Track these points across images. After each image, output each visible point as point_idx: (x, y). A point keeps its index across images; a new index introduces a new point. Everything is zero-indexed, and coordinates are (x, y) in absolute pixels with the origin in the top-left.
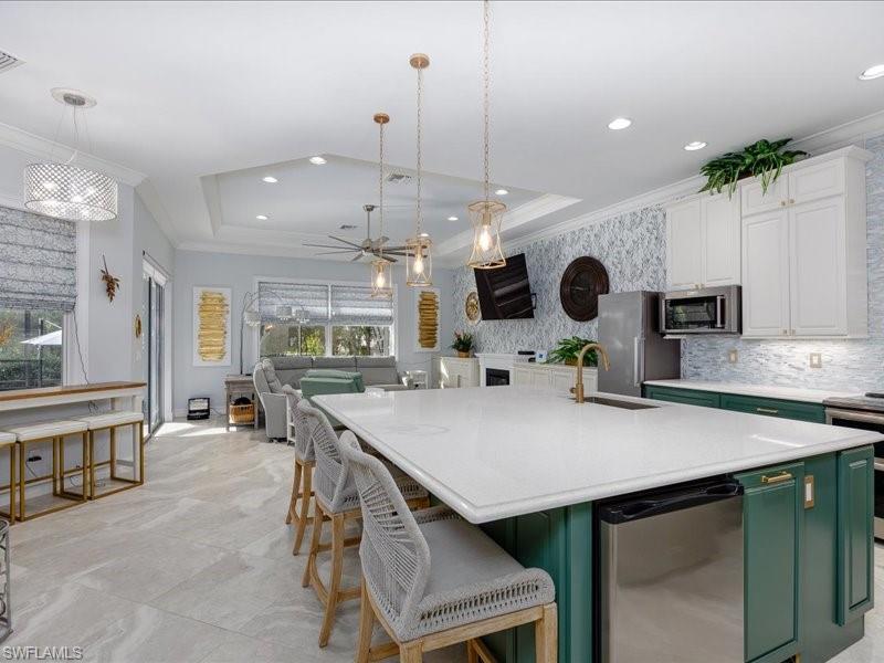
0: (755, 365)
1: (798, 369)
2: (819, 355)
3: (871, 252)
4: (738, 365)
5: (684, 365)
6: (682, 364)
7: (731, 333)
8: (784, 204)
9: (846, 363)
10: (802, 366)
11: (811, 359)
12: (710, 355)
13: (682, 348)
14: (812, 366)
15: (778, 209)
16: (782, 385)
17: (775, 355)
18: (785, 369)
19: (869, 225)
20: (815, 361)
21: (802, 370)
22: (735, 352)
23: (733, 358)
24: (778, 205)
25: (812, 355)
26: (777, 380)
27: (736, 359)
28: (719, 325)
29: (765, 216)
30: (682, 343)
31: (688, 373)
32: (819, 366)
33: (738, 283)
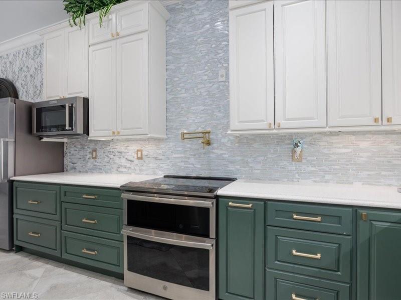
1: (131, 161)
2: (141, 151)
3: (168, 81)
4: (97, 160)
5: (67, 162)
6: (66, 162)
7: (79, 135)
8: (113, 35)
9: (155, 156)
10: (132, 159)
11: (137, 154)
12: (81, 153)
13: (65, 149)
14: (138, 158)
15: (109, 40)
17: (118, 152)
18: (123, 161)
19: (168, 62)
20: (139, 155)
21: (133, 161)
22: (95, 150)
23: (94, 155)
24: (110, 37)
25: (138, 151)
26: (120, 169)
27: (96, 156)
28: (67, 128)
29: (100, 46)
30: (65, 144)
31: (69, 168)
32: (141, 158)
33: (85, 96)
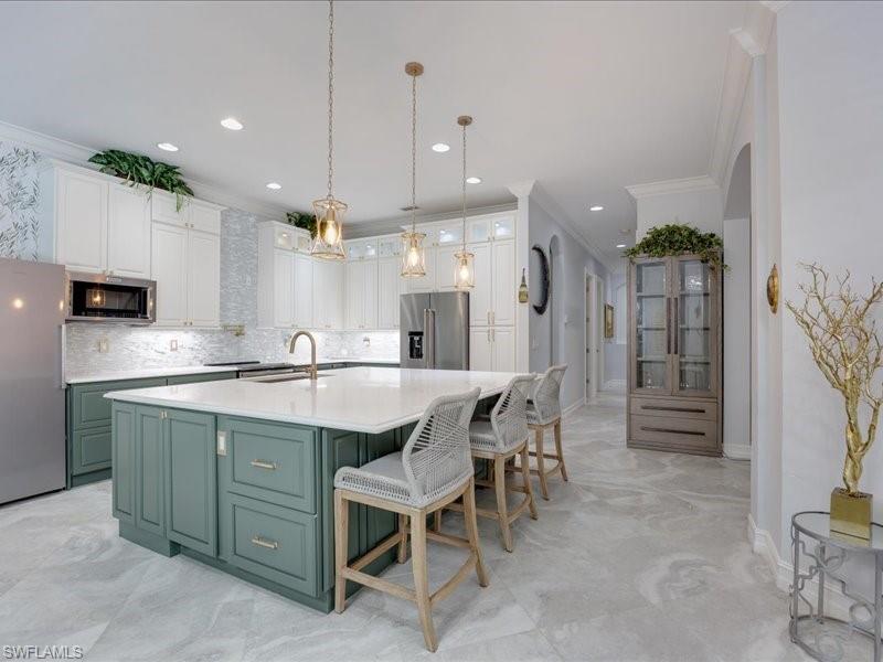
0: (126, 352)
1: (161, 353)
2: (177, 341)
4: (109, 354)
8: (186, 225)
9: (191, 346)
10: (164, 351)
11: (171, 345)
14: (172, 350)
15: (180, 227)
16: (152, 367)
18: (153, 355)
20: (174, 346)
21: (165, 353)
22: (106, 341)
23: (104, 347)
24: (183, 224)
25: (171, 341)
26: (147, 364)
27: (108, 347)
29: (167, 228)
32: (175, 349)
